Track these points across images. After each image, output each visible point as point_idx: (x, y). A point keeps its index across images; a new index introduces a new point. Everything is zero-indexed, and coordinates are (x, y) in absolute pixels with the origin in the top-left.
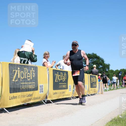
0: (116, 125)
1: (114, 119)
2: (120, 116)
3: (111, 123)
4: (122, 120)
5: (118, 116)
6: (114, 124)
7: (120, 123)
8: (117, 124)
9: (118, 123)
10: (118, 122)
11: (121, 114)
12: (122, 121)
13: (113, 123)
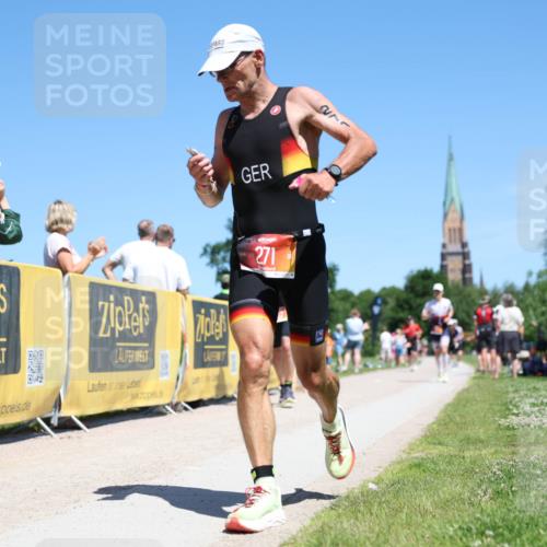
0: (352, 521)
1: (348, 497)
2: (373, 482)
3: (333, 512)
4: (378, 500)
5: (364, 486)
6: (344, 519)
7: (371, 514)
8: (357, 518)
9: (360, 515)
10: (362, 508)
11: (374, 475)
12: (380, 504)
13: (339, 516)
